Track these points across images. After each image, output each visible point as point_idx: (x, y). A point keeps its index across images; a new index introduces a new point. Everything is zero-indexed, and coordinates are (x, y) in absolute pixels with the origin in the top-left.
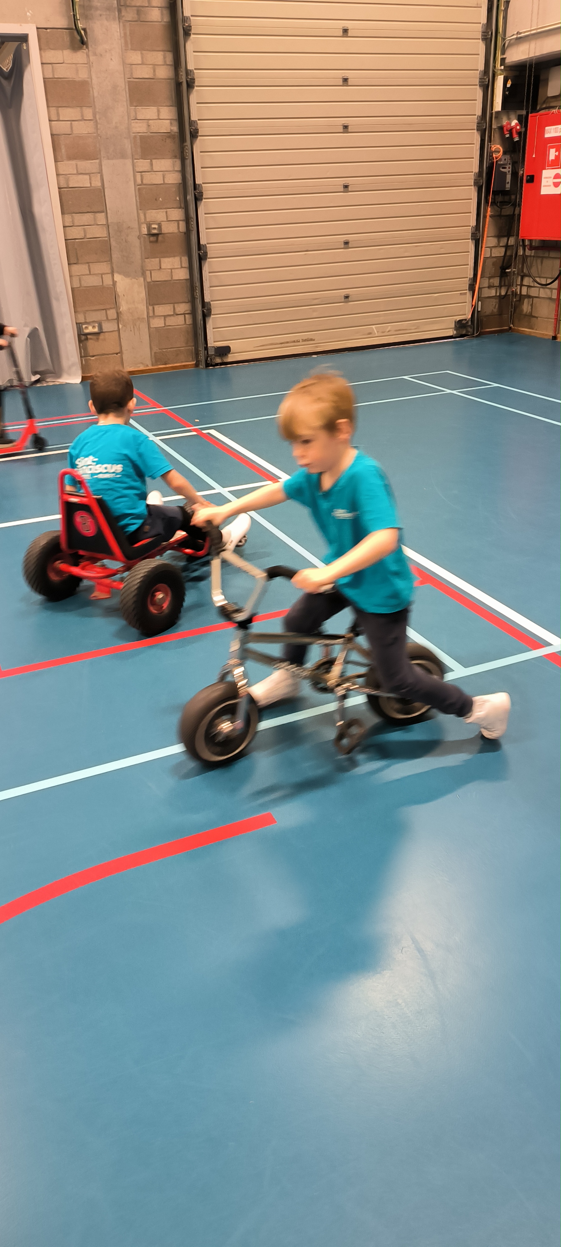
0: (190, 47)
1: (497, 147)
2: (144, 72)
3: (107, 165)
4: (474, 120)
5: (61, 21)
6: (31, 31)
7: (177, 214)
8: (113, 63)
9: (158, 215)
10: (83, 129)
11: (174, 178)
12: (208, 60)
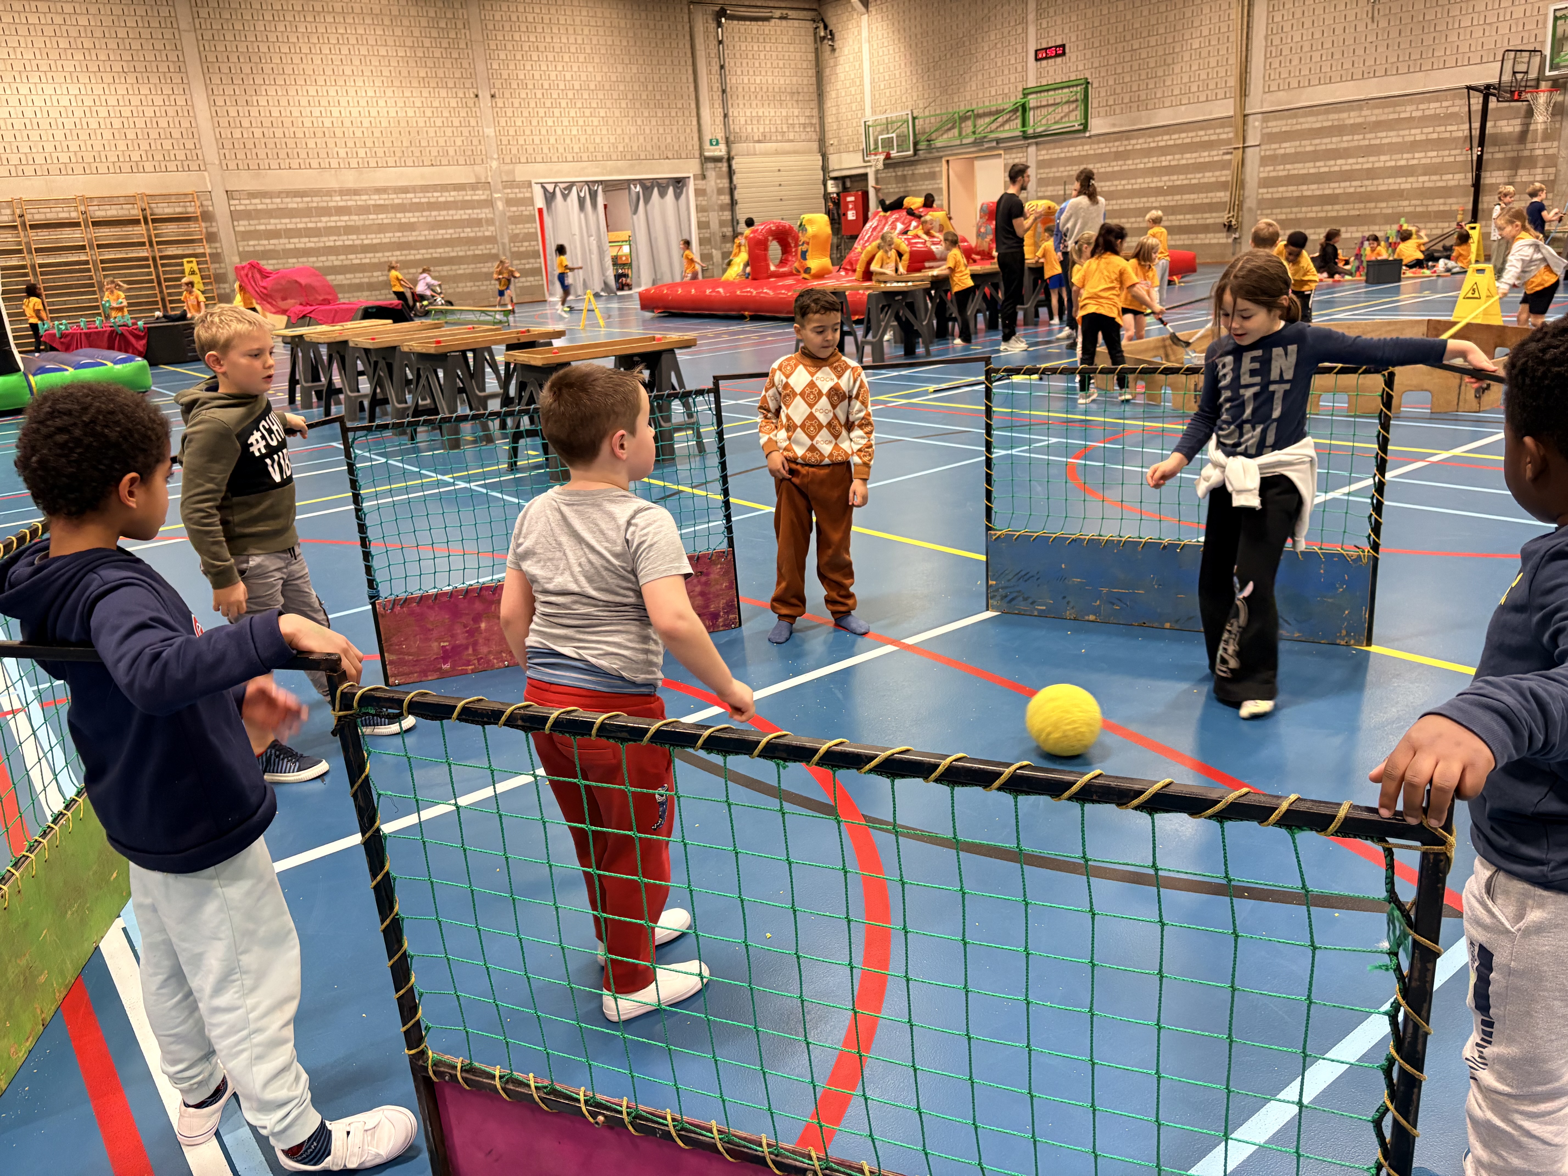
0: (735, 178)
1: (831, 205)
2: (721, 186)
3: (711, 214)
4: (822, 196)
5: (699, 172)
6: (691, 175)
7: (730, 229)
8: (713, 183)
9: (725, 230)
10: (704, 203)
11: (729, 217)
12: (740, 181)
